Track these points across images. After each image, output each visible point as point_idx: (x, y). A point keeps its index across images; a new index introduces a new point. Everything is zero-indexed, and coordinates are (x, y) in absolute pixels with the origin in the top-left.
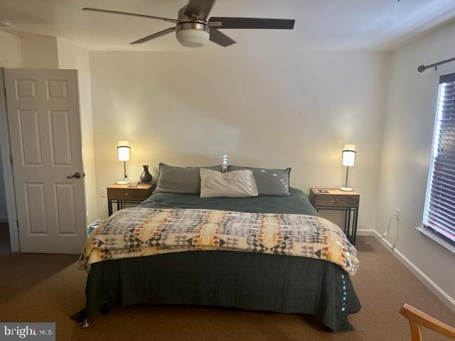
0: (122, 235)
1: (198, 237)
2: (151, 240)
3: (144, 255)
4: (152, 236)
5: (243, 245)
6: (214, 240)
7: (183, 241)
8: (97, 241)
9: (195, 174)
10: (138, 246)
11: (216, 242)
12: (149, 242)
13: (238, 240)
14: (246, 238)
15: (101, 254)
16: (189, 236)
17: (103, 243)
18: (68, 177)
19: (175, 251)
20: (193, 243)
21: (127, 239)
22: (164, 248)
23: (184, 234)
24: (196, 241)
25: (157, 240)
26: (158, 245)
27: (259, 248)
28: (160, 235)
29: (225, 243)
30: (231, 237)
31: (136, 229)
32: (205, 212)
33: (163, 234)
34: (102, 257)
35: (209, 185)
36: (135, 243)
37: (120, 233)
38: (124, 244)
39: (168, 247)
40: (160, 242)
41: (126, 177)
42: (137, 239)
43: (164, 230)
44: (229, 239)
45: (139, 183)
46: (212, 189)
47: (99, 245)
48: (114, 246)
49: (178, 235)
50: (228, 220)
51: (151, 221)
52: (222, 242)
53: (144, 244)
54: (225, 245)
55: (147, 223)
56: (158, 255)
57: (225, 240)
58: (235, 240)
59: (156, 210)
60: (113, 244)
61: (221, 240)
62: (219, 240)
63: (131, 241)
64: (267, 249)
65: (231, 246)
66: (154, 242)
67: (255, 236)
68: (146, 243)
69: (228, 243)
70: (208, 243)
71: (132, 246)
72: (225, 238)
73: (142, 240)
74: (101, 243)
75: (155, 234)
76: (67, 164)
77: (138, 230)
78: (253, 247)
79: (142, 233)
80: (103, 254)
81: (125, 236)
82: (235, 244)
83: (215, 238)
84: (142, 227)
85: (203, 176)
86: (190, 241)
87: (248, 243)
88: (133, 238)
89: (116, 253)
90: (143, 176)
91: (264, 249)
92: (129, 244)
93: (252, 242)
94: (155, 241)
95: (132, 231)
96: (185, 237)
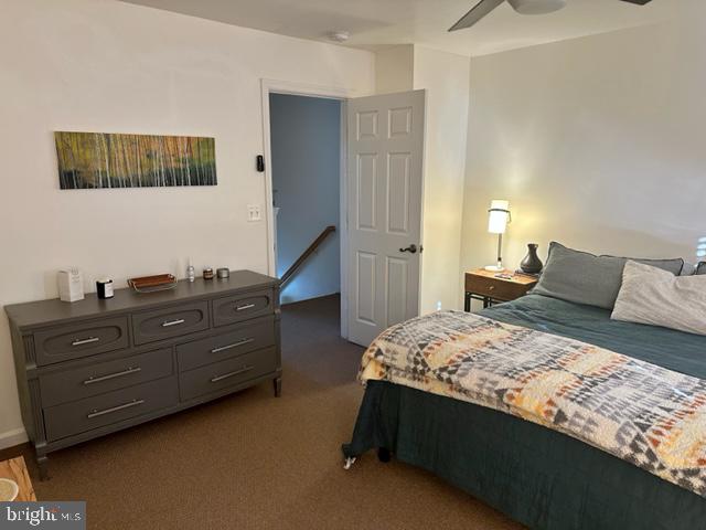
0: (408, 349)
1: (519, 390)
2: (443, 369)
3: (432, 391)
4: (445, 363)
5: (605, 436)
6: (547, 408)
7: (489, 389)
8: (376, 348)
9: (613, 271)
10: (423, 372)
11: (549, 413)
12: (438, 372)
13: (596, 425)
14: (618, 426)
15: (380, 369)
16: (505, 383)
17: (382, 354)
18: (401, 250)
19: (477, 402)
20: (505, 399)
21: (412, 357)
22: (460, 391)
23: (496, 378)
24: (511, 397)
25: (451, 373)
26: (449, 381)
27: (642, 459)
28: (458, 366)
29: (566, 420)
30: (585, 413)
31: (430, 345)
32: (576, 348)
33: (464, 365)
34: (381, 374)
35: (635, 297)
36: (420, 367)
37: (406, 345)
38: (407, 363)
39: (466, 392)
40: (454, 378)
41: (500, 259)
42: (423, 360)
43: (469, 359)
44: (577, 415)
45: (517, 272)
46: (640, 304)
47: (376, 355)
48: (393, 362)
49: (486, 375)
50: (613, 376)
51: (463, 338)
52: (561, 416)
53: (430, 373)
54: (566, 425)
55: (454, 339)
56: (451, 399)
57: (569, 415)
58: (591, 421)
59: (490, 323)
60: (393, 359)
61: (560, 411)
62: (555, 410)
63: (416, 362)
64: (662, 467)
65: (578, 430)
66: (445, 375)
67: (644, 428)
68: (434, 372)
69: (572, 423)
70: (532, 409)
71: (415, 370)
72: (570, 409)
73: (430, 366)
74: (379, 352)
75: (451, 362)
76: (402, 230)
77: (431, 348)
78: (627, 451)
79: (433, 354)
80: (384, 370)
81: (410, 352)
82: (588, 430)
83: (551, 403)
84: (439, 345)
85: (627, 276)
86: (501, 393)
87: (619, 438)
88: (419, 359)
89: (397, 374)
90: (526, 261)
91: (656, 465)
92: (412, 366)
93: (629, 440)
94: (448, 372)
95: (422, 346)
96: (495, 383)
